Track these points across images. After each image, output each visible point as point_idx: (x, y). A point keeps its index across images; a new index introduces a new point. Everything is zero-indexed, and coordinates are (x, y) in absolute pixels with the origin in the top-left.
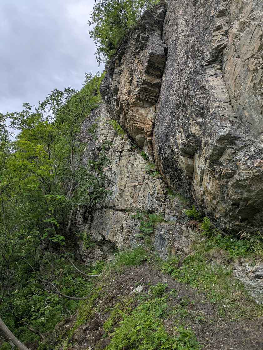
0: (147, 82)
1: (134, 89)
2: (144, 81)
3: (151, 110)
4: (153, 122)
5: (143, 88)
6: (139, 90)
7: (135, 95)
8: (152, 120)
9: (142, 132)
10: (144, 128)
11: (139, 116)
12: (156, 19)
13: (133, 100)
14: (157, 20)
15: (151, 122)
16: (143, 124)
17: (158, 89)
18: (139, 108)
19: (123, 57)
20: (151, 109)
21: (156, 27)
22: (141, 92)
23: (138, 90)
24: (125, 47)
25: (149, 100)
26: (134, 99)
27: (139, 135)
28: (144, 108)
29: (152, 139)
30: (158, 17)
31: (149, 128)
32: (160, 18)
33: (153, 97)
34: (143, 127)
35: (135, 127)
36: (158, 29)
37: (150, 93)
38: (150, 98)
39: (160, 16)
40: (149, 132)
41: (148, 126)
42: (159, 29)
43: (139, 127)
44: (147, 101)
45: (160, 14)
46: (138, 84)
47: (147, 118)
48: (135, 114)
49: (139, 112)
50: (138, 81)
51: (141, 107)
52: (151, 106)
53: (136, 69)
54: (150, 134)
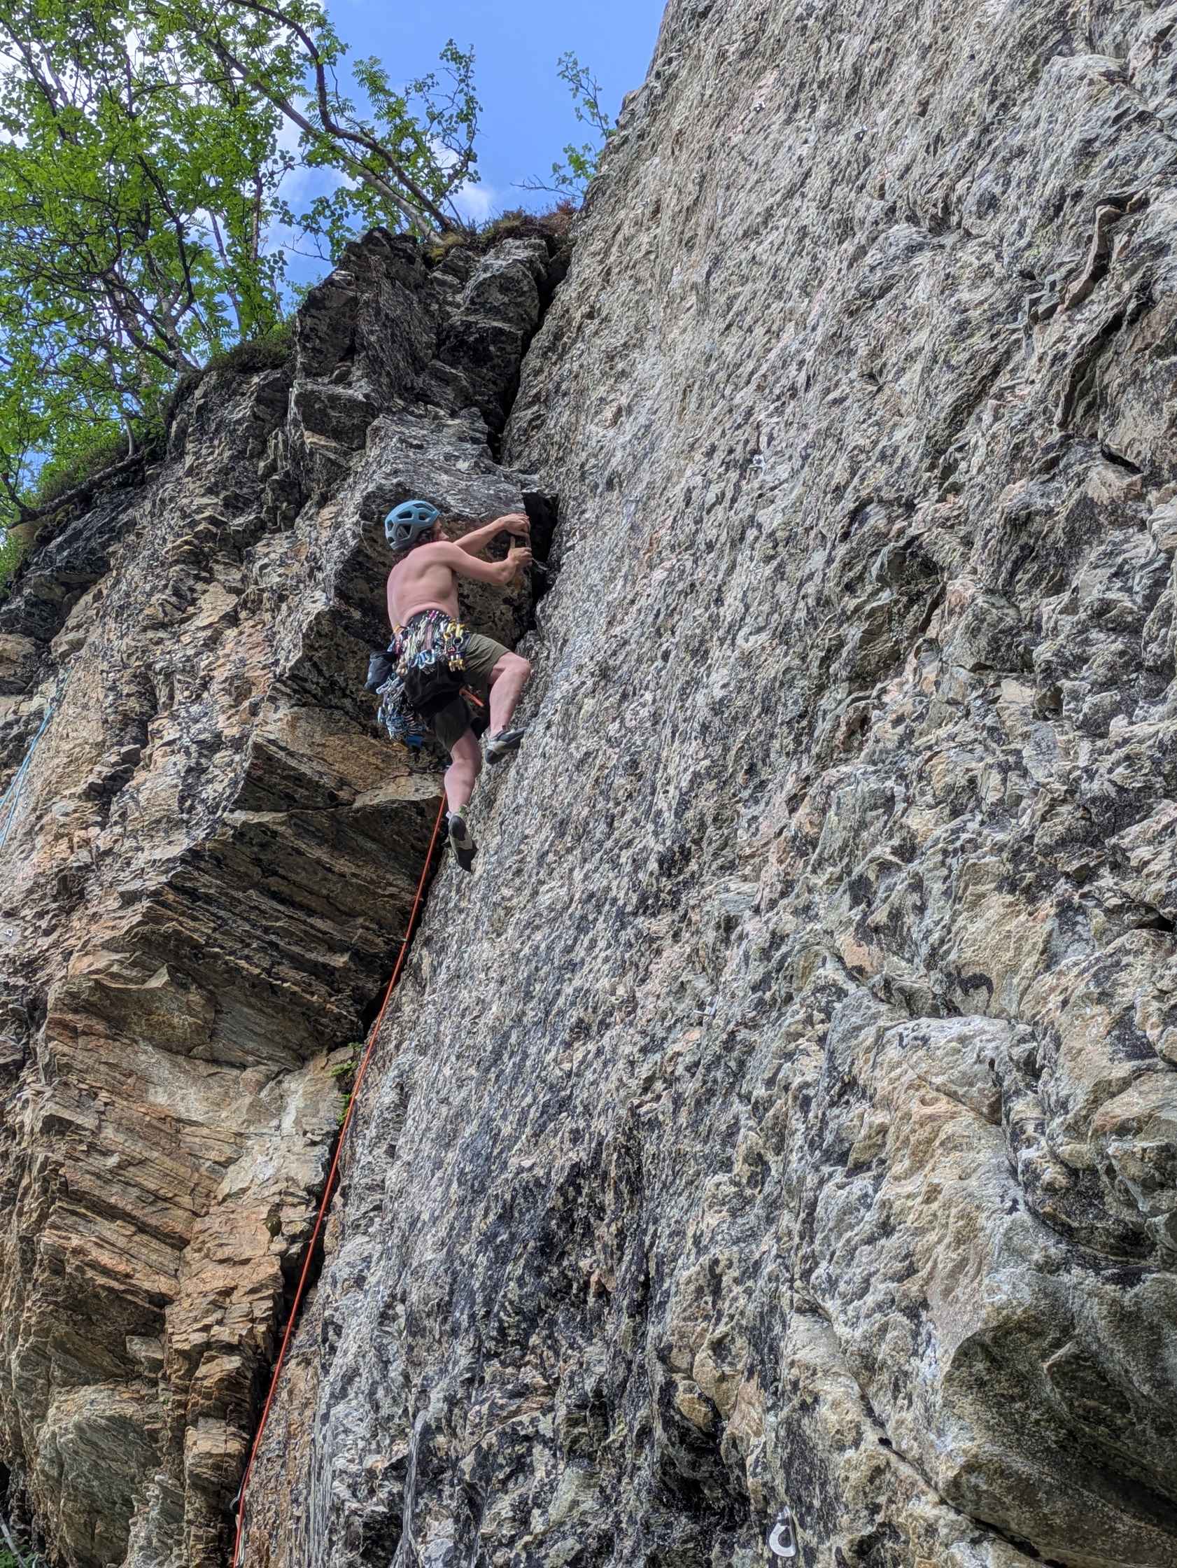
0: (299, 779)
1: (129, 843)
2: (270, 758)
3: (295, 1103)
4: (300, 1227)
5: (241, 833)
6: (193, 857)
7: (129, 899)
8: (287, 1214)
9: (138, 1348)
10: (162, 1301)
11: (138, 1149)
12: (457, 317)
13: (102, 960)
14: (468, 325)
15: (276, 1230)
16: (161, 1254)
17: (403, 882)
18: (147, 1058)
19: (75, 610)
20: (297, 1089)
21: (445, 380)
22: (207, 883)
23: (176, 851)
24: (124, 518)
25: (290, 980)
26: (108, 946)
27: (88, 1393)
28: (204, 1069)
29: (246, 1457)
30: (477, 304)
31: (240, 1304)
32: (494, 311)
33: (340, 960)
34: (162, 1285)
35: (57, 1268)
36: (468, 402)
37: (311, 912)
38: (298, 963)
39: (497, 298)
40: (229, 1349)
41: (217, 1278)
42: (475, 404)
43: (106, 1271)
44: (264, 990)
45: (505, 283)
46: (187, 795)
47: (225, 1188)
48: (87, 1121)
49: (141, 1099)
50: (196, 771)
51: (178, 1049)
52: (301, 1059)
53: (191, 670)
54: (231, 1382)
